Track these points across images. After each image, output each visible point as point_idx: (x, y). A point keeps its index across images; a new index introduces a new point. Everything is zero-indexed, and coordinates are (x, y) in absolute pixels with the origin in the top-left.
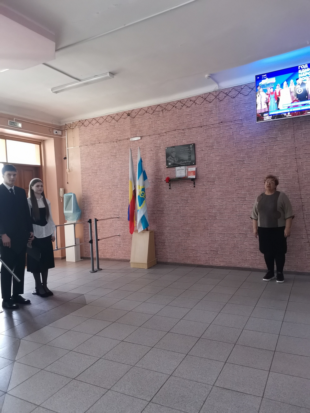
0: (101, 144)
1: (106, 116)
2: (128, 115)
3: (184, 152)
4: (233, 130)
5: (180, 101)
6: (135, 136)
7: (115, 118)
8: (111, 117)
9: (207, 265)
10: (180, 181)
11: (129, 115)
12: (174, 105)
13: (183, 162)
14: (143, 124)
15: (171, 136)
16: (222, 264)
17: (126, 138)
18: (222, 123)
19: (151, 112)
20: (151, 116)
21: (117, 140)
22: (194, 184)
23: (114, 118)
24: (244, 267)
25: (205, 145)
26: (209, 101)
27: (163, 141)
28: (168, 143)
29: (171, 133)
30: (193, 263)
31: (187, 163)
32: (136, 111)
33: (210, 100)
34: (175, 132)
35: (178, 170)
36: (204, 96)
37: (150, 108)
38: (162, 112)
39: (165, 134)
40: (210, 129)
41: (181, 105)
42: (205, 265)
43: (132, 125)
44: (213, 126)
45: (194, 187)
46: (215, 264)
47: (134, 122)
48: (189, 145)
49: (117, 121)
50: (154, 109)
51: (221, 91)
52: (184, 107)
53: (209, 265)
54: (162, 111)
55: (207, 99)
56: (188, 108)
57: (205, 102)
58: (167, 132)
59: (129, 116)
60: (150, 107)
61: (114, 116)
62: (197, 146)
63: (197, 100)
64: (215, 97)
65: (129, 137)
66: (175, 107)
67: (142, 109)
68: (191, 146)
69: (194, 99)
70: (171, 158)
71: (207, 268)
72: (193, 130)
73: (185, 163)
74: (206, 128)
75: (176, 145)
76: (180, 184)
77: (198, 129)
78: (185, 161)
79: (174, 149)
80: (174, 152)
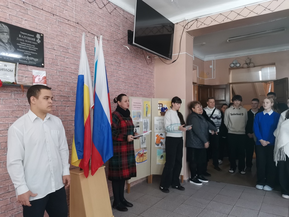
3: (26, 41)
4: (88, 39)
10: (15, 89)
18: (78, 24)
25: (58, 43)
31: (30, 60)
40: (65, 25)
44: (68, 23)
48: (35, 33)
62: (45, 40)
68: (38, 36)
72: (41, 13)
73: (28, 60)
74: (59, 20)
75: (10, 22)
76: (13, 95)
77: (48, 14)
78: (28, 57)
79: (6, 29)
80: (5, 34)
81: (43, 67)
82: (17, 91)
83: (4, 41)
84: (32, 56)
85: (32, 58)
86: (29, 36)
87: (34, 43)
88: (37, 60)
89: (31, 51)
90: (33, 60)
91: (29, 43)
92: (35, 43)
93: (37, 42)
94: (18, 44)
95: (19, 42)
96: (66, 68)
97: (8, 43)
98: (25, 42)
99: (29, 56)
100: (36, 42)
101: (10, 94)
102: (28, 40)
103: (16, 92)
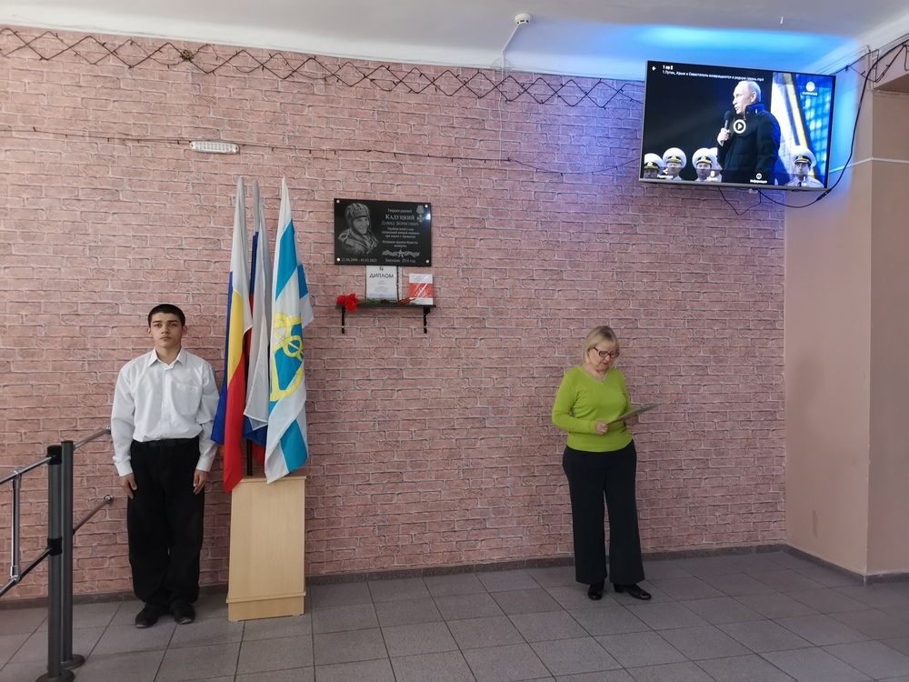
0: (44, 137)
1: (74, 34)
2: (182, 56)
3: (398, 224)
5: (388, 67)
6: (209, 136)
7: (119, 51)
8: (103, 45)
9: (454, 565)
10: (379, 310)
11: (187, 57)
12: (367, 72)
13: (394, 254)
14: (248, 105)
15: (354, 166)
16: (496, 557)
17: (170, 135)
18: (509, 160)
19: (284, 72)
20: (281, 86)
21: (124, 137)
22: (425, 324)
23: (114, 52)
24: (553, 557)
25: (461, 214)
26: (475, 91)
27: (324, 177)
28: (340, 187)
29: (352, 157)
30: (408, 566)
31: (405, 257)
32: (220, 54)
33: (480, 90)
34: (370, 157)
35: (372, 276)
36: (460, 73)
37: (278, 56)
38: (322, 82)
39: (331, 155)
40: (477, 172)
41: (392, 78)
42: (446, 568)
43: (201, 97)
44: (486, 165)
45: (426, 331)
46: (475, 559)
47: (208, 89)
48: (413, 206)
49: (130, 67)
50: (295, 65)
51: (510, 75)
52: (401, 89)
53: (459, 564)
54: (325, 79)
55: (470, 85)
56: (412, 94)
57: (464, 91)
58: (340, 152)
59: (188, 63)
60: (280, 53)
61: (118, 43)
63: (442, 79)
64: (492, 86)
65: (185, 136)
66: (372, 80)
67: (244, 50)
68: (420, 209)
69: (431, 73)
70: (353, 234)
71: (454, 573)
72: (428, 163)
73: (401, 258)
74: (465, 166)
75: (371, 197)
76: (377, 321)
77: (441, 162)
78: (400, 252)
79: (364, 209)
80: (363, 219)
81: (429, 265)
82: (383, 314)
83: (361, 231)
84: (410, 248)
85: (409, 253)
86: (403, 214)
87: (412, 224)
88: (418, 254)
89: (406, 239)
90: (410, 257)
91: (403, 227)
92: (415, 224)
93: (418, 221)
94: (384, 232)
95: (385, 228)
96: (479, 261)
97: (368, 233)
98: (396, 226)
99: (404, 250)
100: (416, 221)
101: (372, 319)
102: (402, 221)
103: (381, 316)
